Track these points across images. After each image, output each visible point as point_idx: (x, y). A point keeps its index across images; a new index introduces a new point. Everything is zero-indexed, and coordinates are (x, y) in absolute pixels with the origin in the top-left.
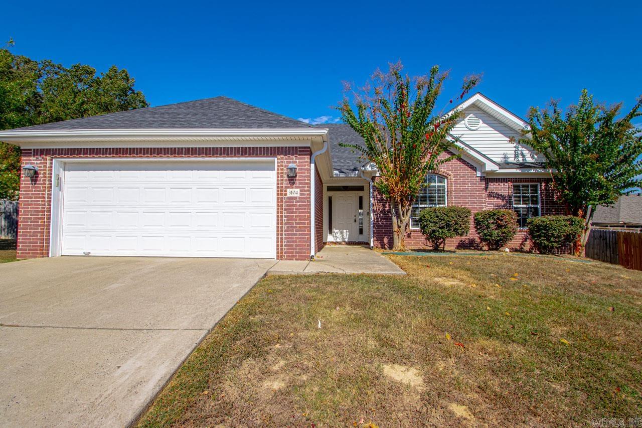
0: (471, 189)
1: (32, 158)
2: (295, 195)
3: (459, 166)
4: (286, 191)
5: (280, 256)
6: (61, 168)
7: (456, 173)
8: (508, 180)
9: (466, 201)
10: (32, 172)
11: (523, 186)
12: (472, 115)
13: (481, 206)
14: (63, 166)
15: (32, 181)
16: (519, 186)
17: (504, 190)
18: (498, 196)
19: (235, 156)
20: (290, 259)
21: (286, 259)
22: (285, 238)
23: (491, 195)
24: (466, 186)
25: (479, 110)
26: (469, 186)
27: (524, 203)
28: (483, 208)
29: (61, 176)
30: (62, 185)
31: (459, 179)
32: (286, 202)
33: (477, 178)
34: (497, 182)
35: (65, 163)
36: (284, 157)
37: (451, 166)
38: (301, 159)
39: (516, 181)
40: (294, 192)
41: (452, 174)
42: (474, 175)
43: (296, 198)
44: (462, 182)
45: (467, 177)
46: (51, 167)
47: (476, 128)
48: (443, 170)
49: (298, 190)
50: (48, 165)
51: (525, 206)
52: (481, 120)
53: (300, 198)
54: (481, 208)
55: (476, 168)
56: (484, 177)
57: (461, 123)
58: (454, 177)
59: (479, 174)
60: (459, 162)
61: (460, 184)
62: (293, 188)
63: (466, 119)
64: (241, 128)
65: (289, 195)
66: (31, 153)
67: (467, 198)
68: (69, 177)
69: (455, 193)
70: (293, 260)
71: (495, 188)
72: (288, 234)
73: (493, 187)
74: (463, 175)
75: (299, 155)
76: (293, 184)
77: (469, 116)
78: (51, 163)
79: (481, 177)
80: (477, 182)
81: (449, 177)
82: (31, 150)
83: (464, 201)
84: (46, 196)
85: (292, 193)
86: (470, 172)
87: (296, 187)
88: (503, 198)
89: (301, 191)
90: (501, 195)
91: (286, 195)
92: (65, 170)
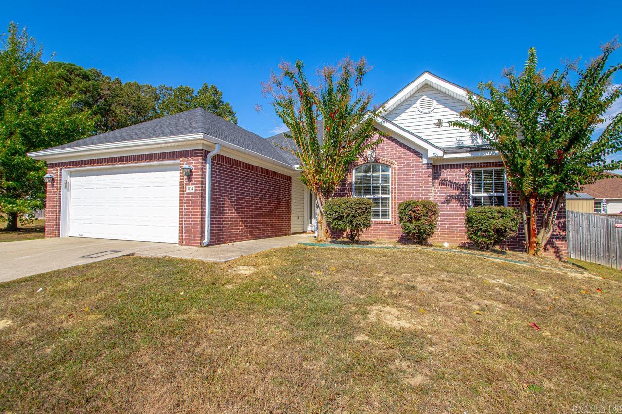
0: (416, 177)
1: (52, 170)
2: (191, 191)
3: (403, 153)
4: (186, 188)
5: (181, 243)
6: (68, 175)
7: (400, 161)
8: (464, 165)
9: (410, 190)
10: (51, 179)
11: (485, 172)
12: (424, 96)
13: (427, 195)
14: (70, 174)
15: (52, 185)
16: (480, 172)
17: (459, 177)
18: (452, 184)
19: (154, 161)
20: (187, 245)
21: (185, 245)
22: (185, 227)
23: (443, 183)
24: (410, 175)
25: (433, 90)
26: (414, 175)
27: (486, 191)
28: (429, 198)
29: (68, 181)
30: (69, 187)
31: (403, 168)
32: (185, 197)
33: (424, 166)
34: (451, 169)
35: (71, 172)
36: (185, 159)
37: (394, 154)
38: (196, 160)
39: (475, 166)
40: (190, 189)
41: (396, 163)
42: (420, 162)
43: (192, 193)
44: (406, 170)
45: (412, 165)
46: (61, 175)
47: (430, 110)
48: (386, 159)
49: (193, 187)
50: (59, 174)
51: (486, 194)
52: (434, 101)
53: (195, 193)
54: (427, 198)
55: (422, 154)
56: (431, 164)
57: (413, 106)
58: (398, 166)
59: (425, 161)
60: (403, 149)
61: (405, 173)
62: (190, 185)
63: (419, 102)
64: (163, 136)
65: (188, 191)
66: (51, 166)
67: (412, 188)
68: (74, 181)
69: (398, 183)
70: (189, 245)
71: (449, 175)
72: (187, 224)
73: (445, 174)
74: (408, 162)
75: (195, 157)
76: (190, 181)
77: (422, 98)
78: (61, 173)
79: (427, 164)
80: (423, 169)
81: (393, 166)
82: (51, 164)
83: (408, 190)
84: (58, 195)
85: (189, 189)
86: (415, 160)
87: (193, 184)
88: (457, 186)
89: (195, 187)
90: (455, 183)
91: (185, 191)
92: (71, 177)
